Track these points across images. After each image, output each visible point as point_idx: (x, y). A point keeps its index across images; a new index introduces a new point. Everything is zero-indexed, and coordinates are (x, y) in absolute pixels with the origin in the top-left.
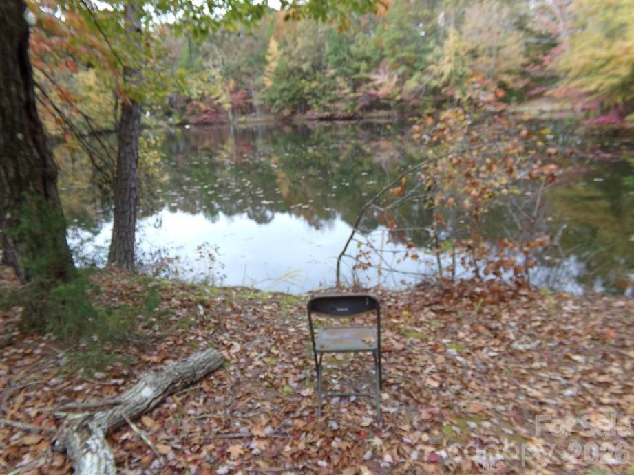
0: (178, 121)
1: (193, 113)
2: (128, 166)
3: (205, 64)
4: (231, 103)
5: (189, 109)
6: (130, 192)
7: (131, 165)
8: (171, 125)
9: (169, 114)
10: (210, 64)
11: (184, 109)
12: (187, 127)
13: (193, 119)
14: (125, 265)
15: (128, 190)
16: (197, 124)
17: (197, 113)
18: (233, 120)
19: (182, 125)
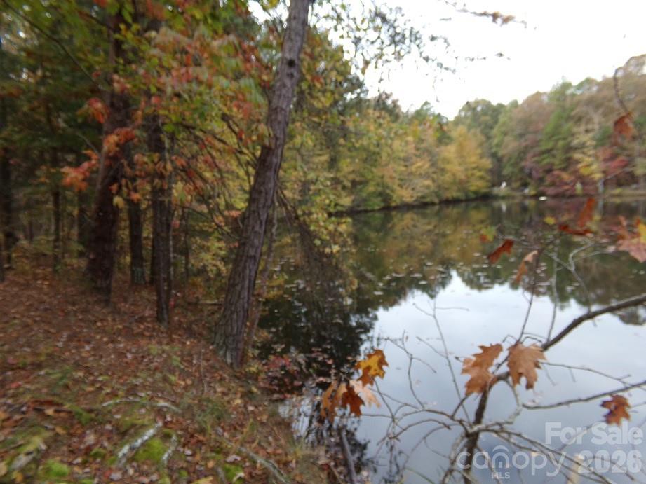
0: (533, 192)
1: (553, 184)
2: (250, 228)
3: (575, 130)
4: (604, 172)
5: (548, 179)
6: (246, 261)
7: (253, 228)
8: (525, 197)
9: (525, 185)
10: (582, 128)
11: (541, 180)
12: (543, 198)
13: (551, 191)
14: (221, 353)
15: (244, 258)
16: (555, 196)
17: (558, 183)
18: (604, 191)
19: (536, 196)
